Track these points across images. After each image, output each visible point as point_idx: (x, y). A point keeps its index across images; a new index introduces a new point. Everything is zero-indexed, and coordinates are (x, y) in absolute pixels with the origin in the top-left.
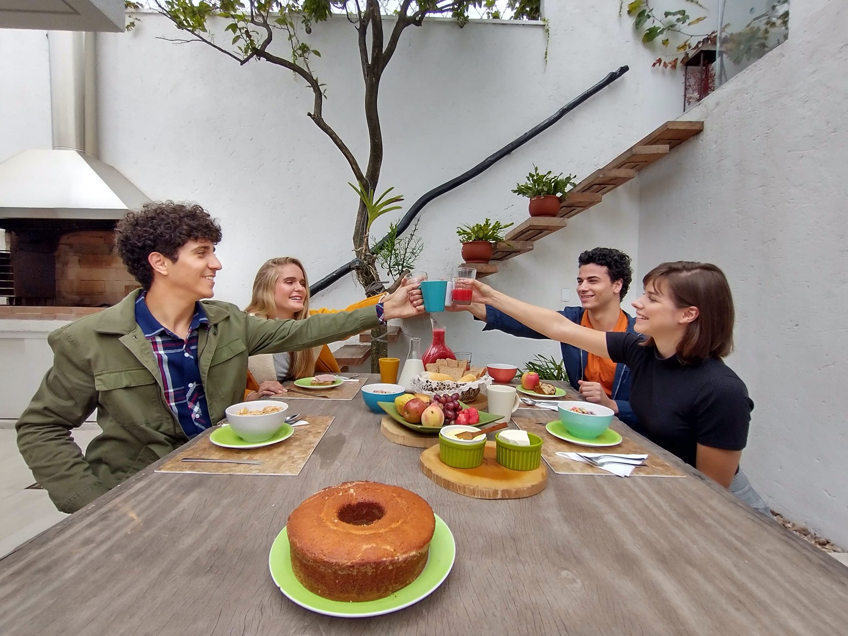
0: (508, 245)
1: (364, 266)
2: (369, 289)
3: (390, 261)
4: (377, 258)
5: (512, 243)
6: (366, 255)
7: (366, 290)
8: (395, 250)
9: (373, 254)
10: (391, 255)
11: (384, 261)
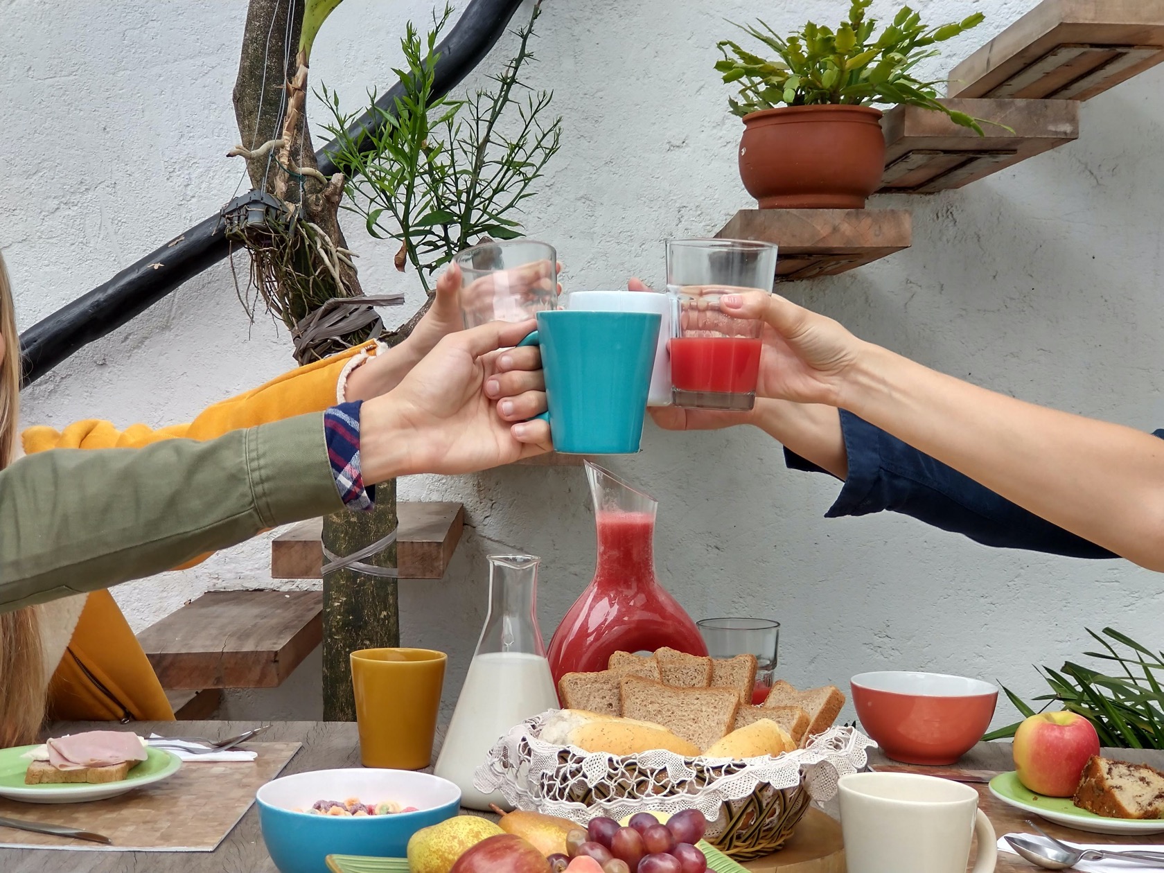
0: (956, 119)
1: (287, 227)
2: (311, 333)
3: (407, 205)
4: (349, 192)
5: (976, 111)
6: (293, 177)
7: (297, 338)
8: (428, 151)
9: (330, 170)
10: (413, 177)
11: (381, 201)
